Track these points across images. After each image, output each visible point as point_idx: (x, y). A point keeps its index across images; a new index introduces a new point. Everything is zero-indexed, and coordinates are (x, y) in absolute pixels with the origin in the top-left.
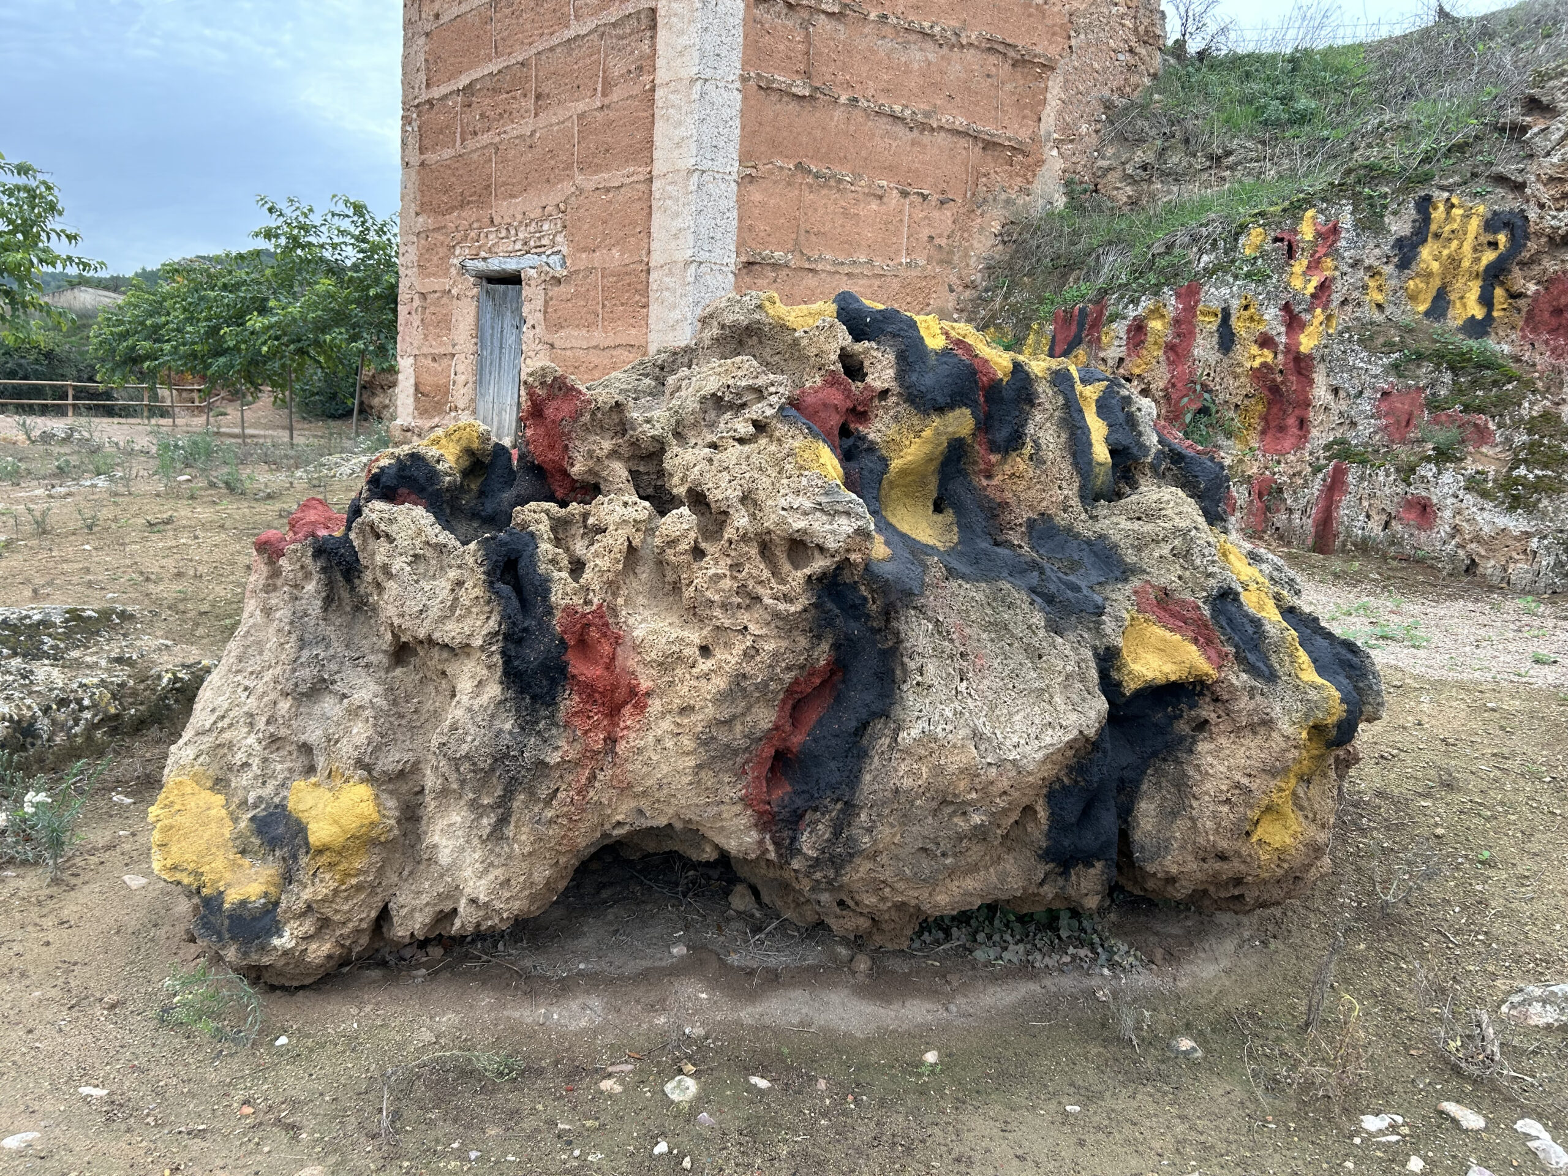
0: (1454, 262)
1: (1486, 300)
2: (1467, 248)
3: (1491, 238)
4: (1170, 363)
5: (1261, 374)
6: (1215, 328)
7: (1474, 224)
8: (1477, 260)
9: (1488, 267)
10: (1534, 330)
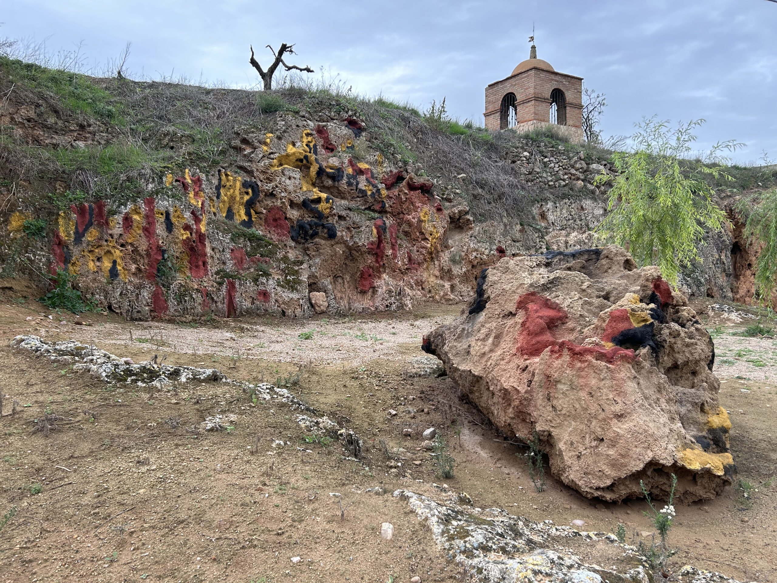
0: (232, 198)
1: (248, 214)
2: (237, 192)
3: (245, 190)
4: (147, 237)
5: (186, 242)
6: (163, 220)
7: (238, 184)
8: (242, 198)
9: (247, 201)
10: (268, 226)
